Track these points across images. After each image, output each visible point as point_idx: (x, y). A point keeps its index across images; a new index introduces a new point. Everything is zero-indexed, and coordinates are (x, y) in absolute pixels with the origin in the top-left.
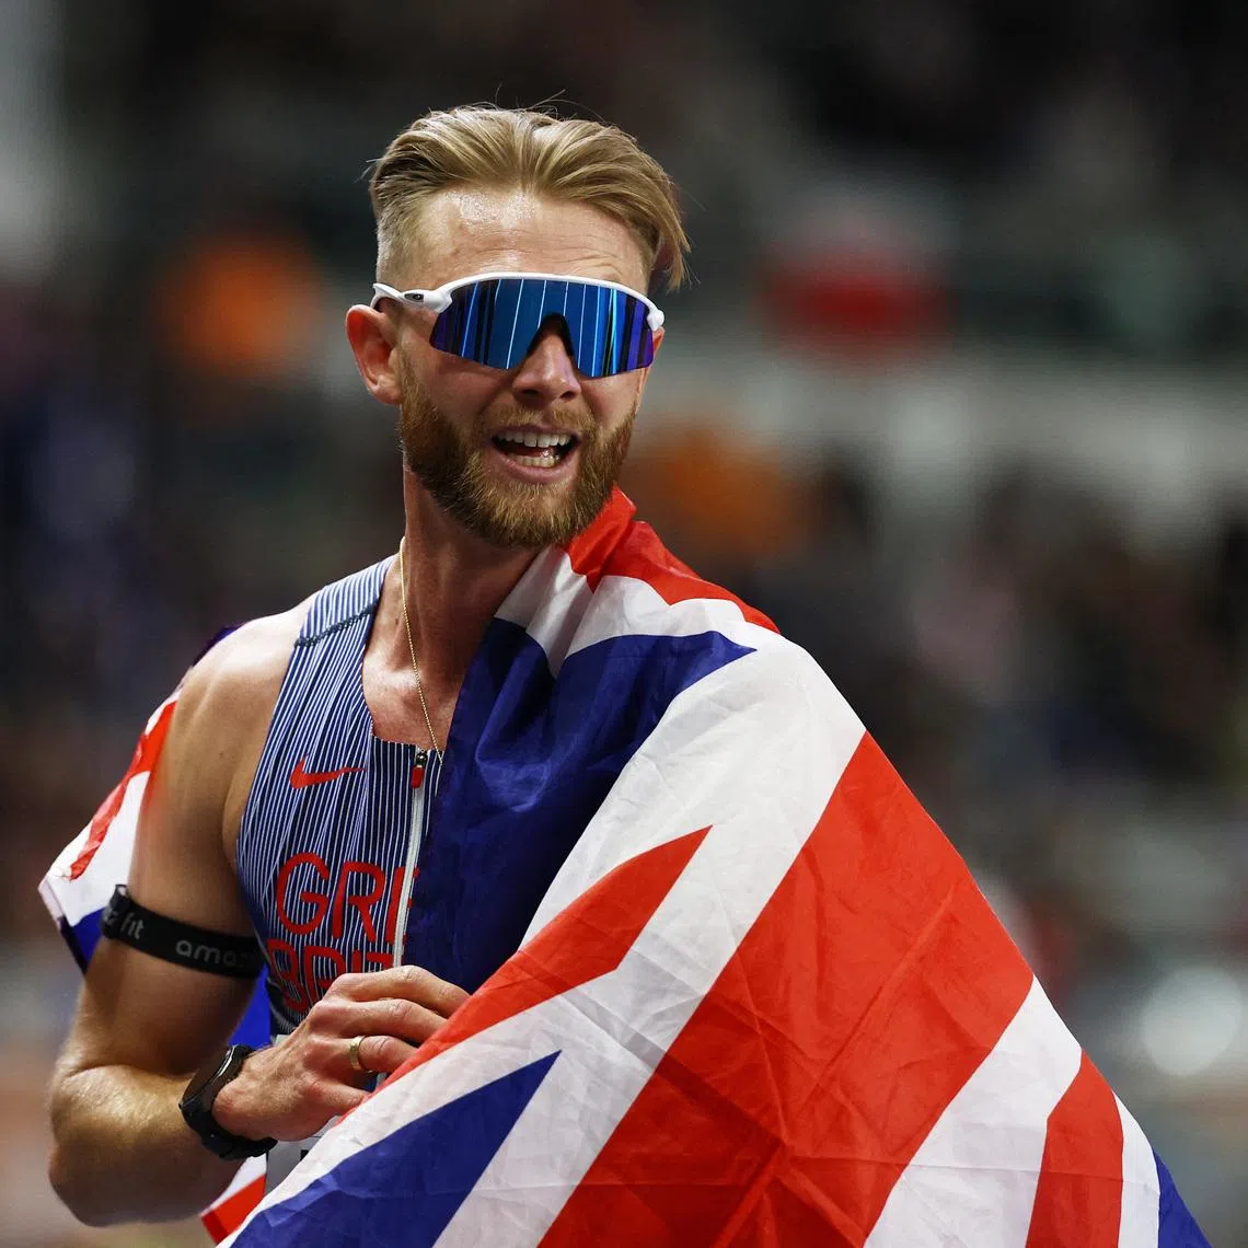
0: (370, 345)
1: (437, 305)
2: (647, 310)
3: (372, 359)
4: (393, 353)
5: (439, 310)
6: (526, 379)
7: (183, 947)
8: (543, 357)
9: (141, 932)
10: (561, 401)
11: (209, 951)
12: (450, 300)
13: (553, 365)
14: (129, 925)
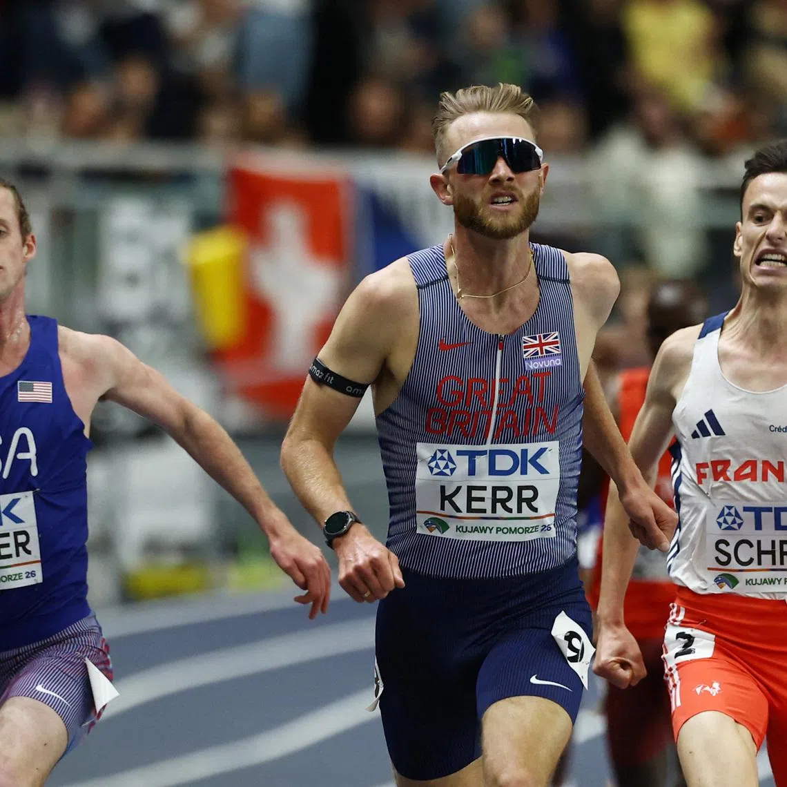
0: (441, 187)
1: (456, 158)
2: (535, 148)
3: (442, 192)
4: (448, 187)
5: (459, 159)
6: (494, 176)
7: (349, 388)
8: (498, 168)
9: (333, 381)
10: (507, 182)
11: (358, 390)
12: (461, 155)
13: (502, 169)
14: (327, 378)
